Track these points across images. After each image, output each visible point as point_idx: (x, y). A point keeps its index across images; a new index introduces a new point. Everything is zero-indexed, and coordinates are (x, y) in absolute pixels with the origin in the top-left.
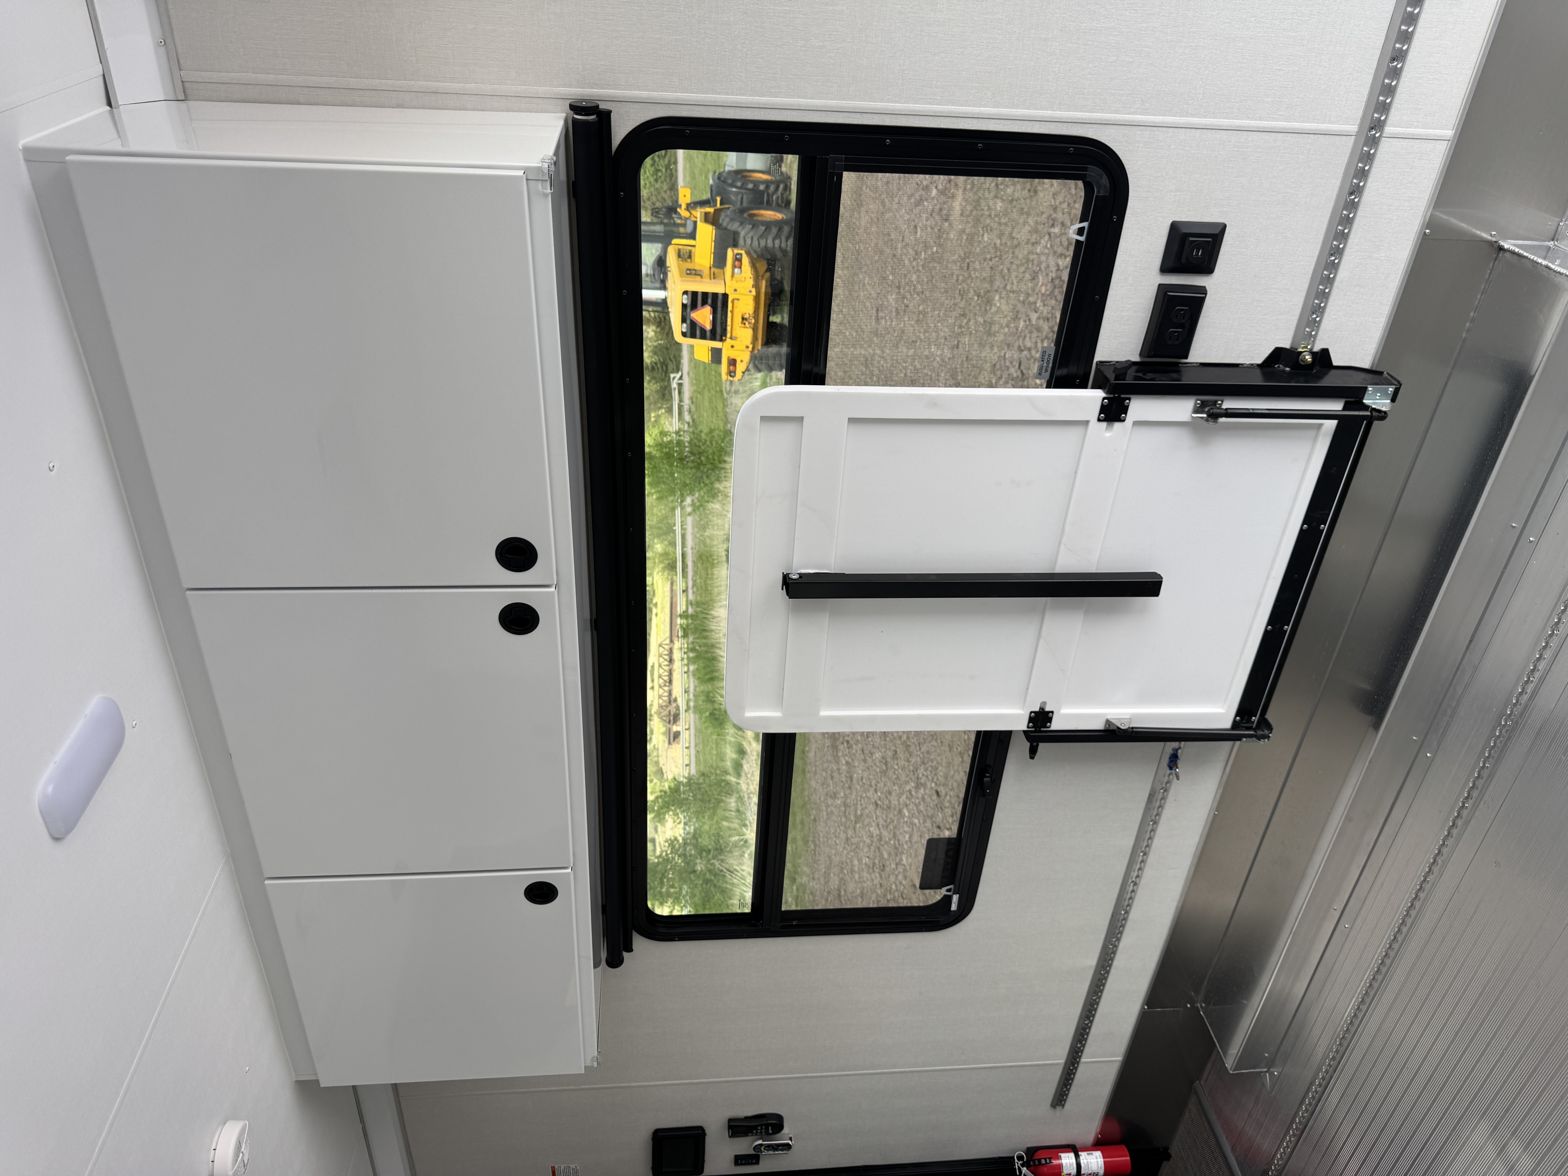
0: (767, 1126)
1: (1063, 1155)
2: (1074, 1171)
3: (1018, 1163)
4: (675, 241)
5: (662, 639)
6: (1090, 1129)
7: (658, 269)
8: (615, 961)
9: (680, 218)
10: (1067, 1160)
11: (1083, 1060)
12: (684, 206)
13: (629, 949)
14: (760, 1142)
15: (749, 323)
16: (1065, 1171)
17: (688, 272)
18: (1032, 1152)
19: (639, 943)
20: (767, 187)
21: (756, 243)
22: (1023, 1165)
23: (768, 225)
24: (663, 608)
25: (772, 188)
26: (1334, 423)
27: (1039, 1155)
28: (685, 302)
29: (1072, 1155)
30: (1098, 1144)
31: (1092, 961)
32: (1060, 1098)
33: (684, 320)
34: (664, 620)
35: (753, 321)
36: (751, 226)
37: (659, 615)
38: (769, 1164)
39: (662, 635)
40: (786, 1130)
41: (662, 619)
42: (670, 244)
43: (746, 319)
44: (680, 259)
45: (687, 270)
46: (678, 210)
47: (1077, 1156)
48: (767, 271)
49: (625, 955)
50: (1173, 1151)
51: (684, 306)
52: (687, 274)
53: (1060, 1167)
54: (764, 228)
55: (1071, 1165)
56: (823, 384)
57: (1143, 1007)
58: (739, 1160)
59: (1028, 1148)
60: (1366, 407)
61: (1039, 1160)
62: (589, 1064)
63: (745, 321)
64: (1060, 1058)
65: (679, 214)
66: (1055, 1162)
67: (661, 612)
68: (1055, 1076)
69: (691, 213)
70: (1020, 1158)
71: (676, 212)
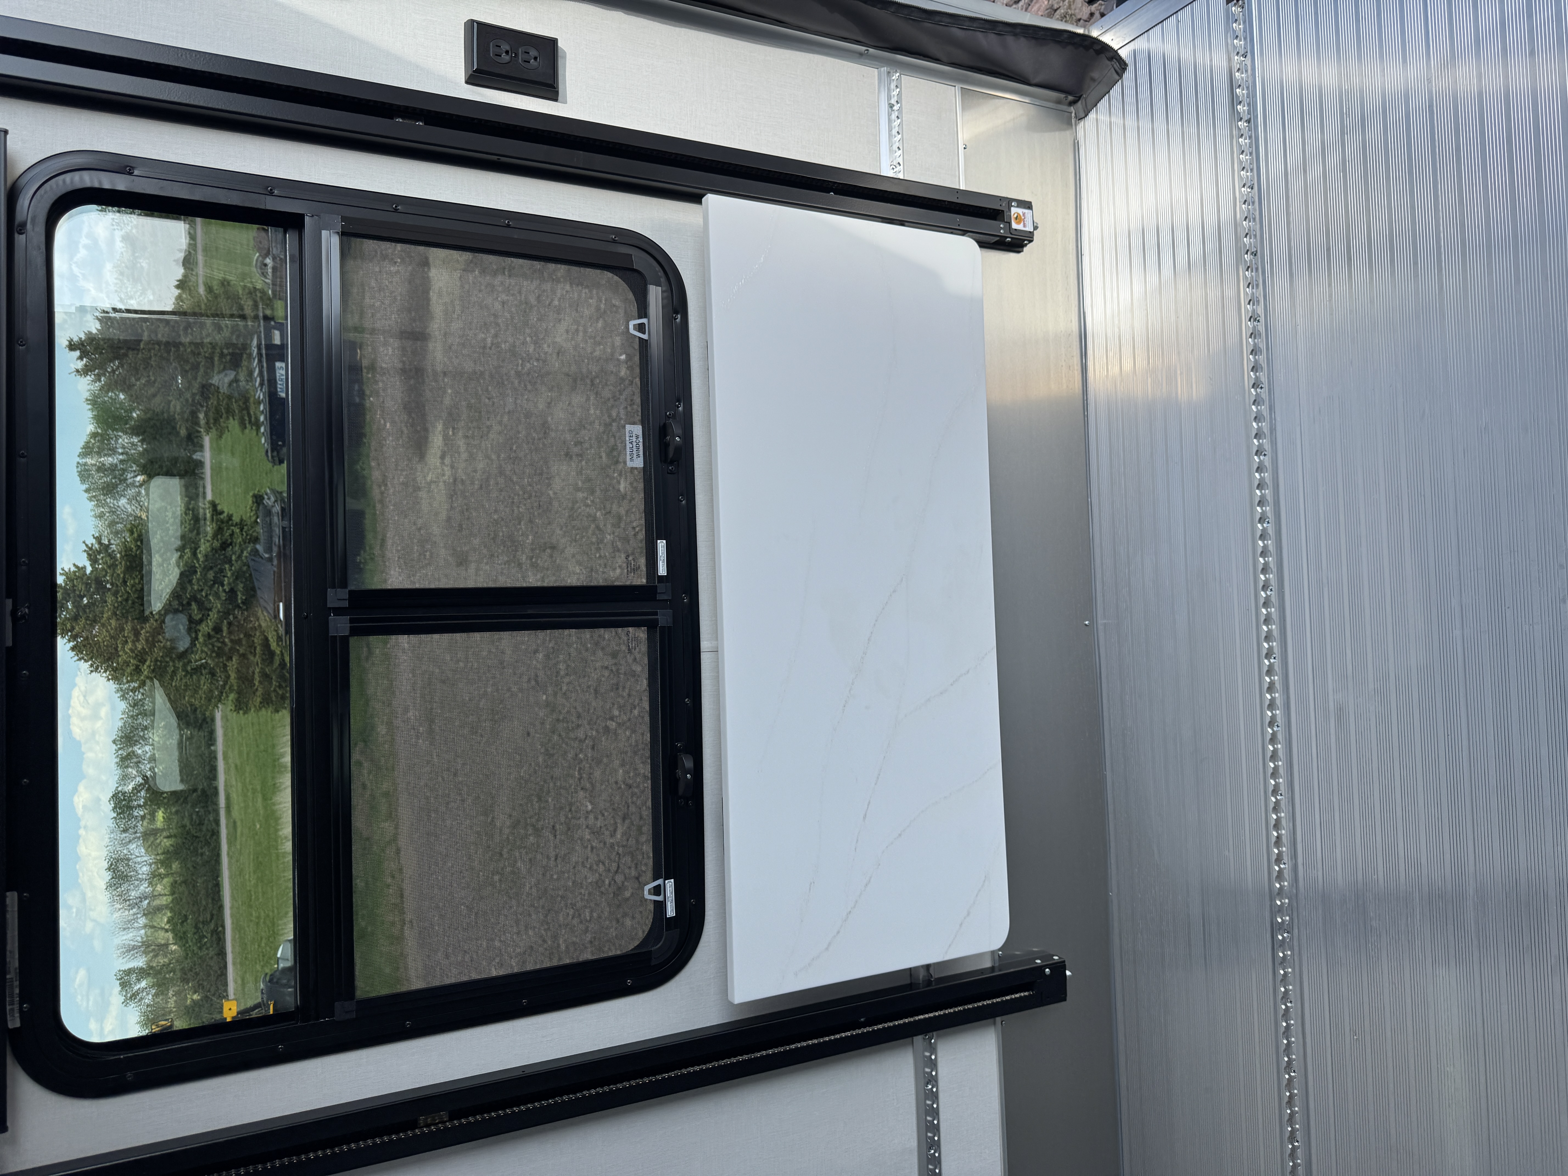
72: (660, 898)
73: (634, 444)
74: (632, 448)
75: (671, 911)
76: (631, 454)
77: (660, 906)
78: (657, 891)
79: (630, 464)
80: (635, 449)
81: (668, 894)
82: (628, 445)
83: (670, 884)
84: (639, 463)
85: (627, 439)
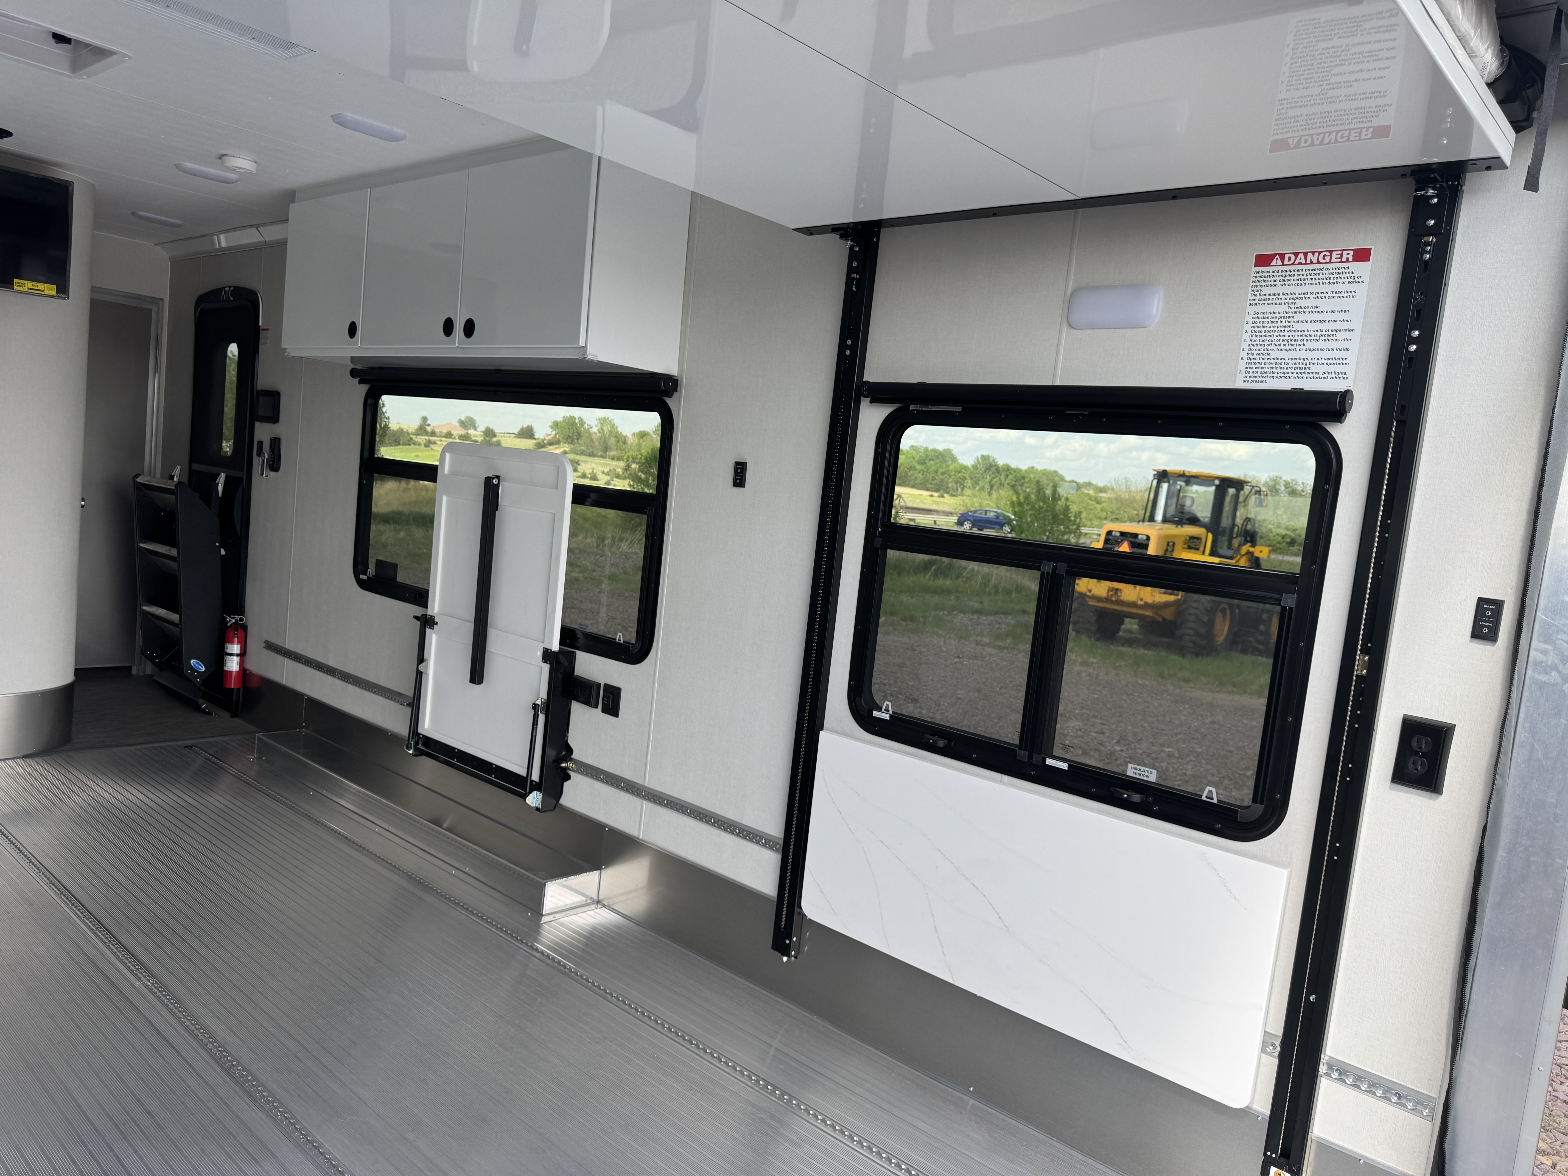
0: (273, 461)
1: (239, 646)
2: (229, 651)
3: (238, 617)
4: (1210, 536)
5: (905, 499)
6: (253, 666)
7: (1187, 516)
8: (354, 373)
9: (1240, 545)
10: (235, 648)
11: (286, 659)
12: (1252, 549)
13: (360, 382)
14: (266, 457)
15: (1112, 595)
16: (229, 646)
17: (1171, 544)
18: (244, 628)
19: (364, 388)
20: (1262, 633)
21: (1192, 611)
22: (236, 620)
23: (1210, 625)
24: (937, 503)
25: (1261, 638)
26: (525, 775)
27: (242, 632)
28: (1140, 536)
29: (238, 652)
30: (244, 671)
31: (332, 663)
32: (271, 646)
33: (1123, 534)
34: (924, 503)
35: (1114, 599)
36: (1209, 608)
37: (931, 498)
38: (257, 461)
39: (910, 499)
40: (272, 474)
41: (925, 501)
42: (1208, 531)
43: (1116, 593)
44: (1188, 538)
45: (1174, 544)
46: (1249, 544)
47: (238, 655)
48: (1164, 619)
49: (357, 380)
50: (236, 720)
51: (1136, 535)
52: (1168, 543)
53: (232, 643)
54: (1205, 620)
55: (233, 650)
56: (573, 502)
57: (306, 695)
58: (260, 443)
59: (247, 627)
60: (530, 792)
61: (237, 631)
62: (288, 350)
63: (1114, 591)
64: (289, 645)
65: (1244, 544)
66: (236, 639)
67: (933, 501)
68: (280, 643)
69: (1243, 555)
70: (241, 620)
71: (1246, 542)
72: (883, 710)
73: (1143, 773)
74: (1140, 770)
75: (876, 714)
76: (1137, 769)
77: (879, 709)
78: (887, 710)
79: (1130, 765)
80: (1140, 772)
81: (883, 714)
82: (1143, 768)
83: (886, 717)
84: (1130, 772)
85: (1147, 769)
